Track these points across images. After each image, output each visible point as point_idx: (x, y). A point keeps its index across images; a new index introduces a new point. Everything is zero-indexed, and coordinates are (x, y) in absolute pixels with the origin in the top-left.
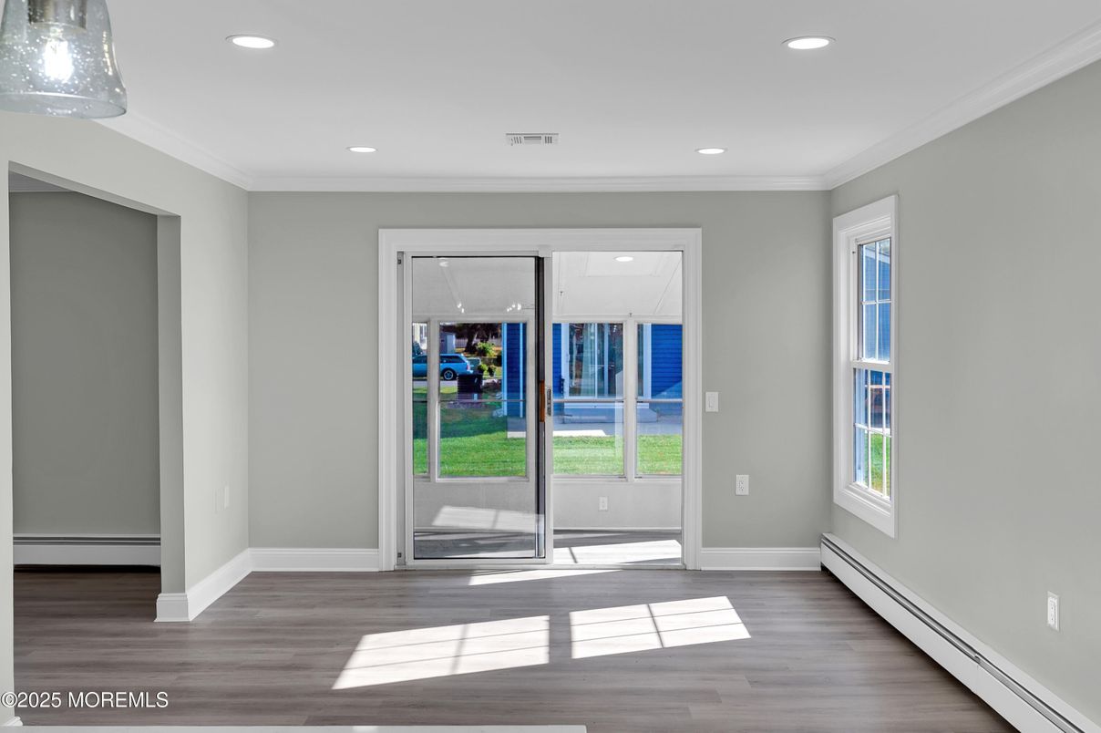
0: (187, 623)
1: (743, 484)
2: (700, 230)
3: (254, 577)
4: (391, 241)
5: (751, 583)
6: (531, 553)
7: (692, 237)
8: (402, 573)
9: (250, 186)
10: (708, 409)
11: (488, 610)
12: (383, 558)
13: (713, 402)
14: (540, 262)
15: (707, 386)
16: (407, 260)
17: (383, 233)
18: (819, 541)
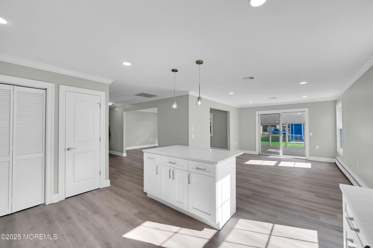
1: (317, 147)
2: (308, 108)
4: (257, 113)
9: (239, 107)
12: (257, 153)
13: (311, 134)
15: (310, 132)
16: (260, 115)
17: (256, 112)
18: (335, 158)
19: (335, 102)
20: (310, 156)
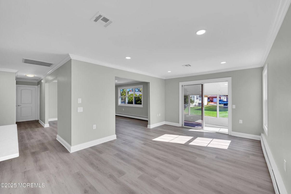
0: (150, 129)
1: (241, 122)
2: (231, 77)
3: (165, 125)
5: (240, 139)
6: (201, 127)
7: (230, 79)
8: (182, 127)
9: (165, 78)
10: (233, 108)
11: (186, 134)
12: (180, 125)
14: (202, 85)
15: (233, 104)
16: (183, 86)
17: (180, 83)
18: (260, 135)
19: (262, 69)
20: (232, 131)
